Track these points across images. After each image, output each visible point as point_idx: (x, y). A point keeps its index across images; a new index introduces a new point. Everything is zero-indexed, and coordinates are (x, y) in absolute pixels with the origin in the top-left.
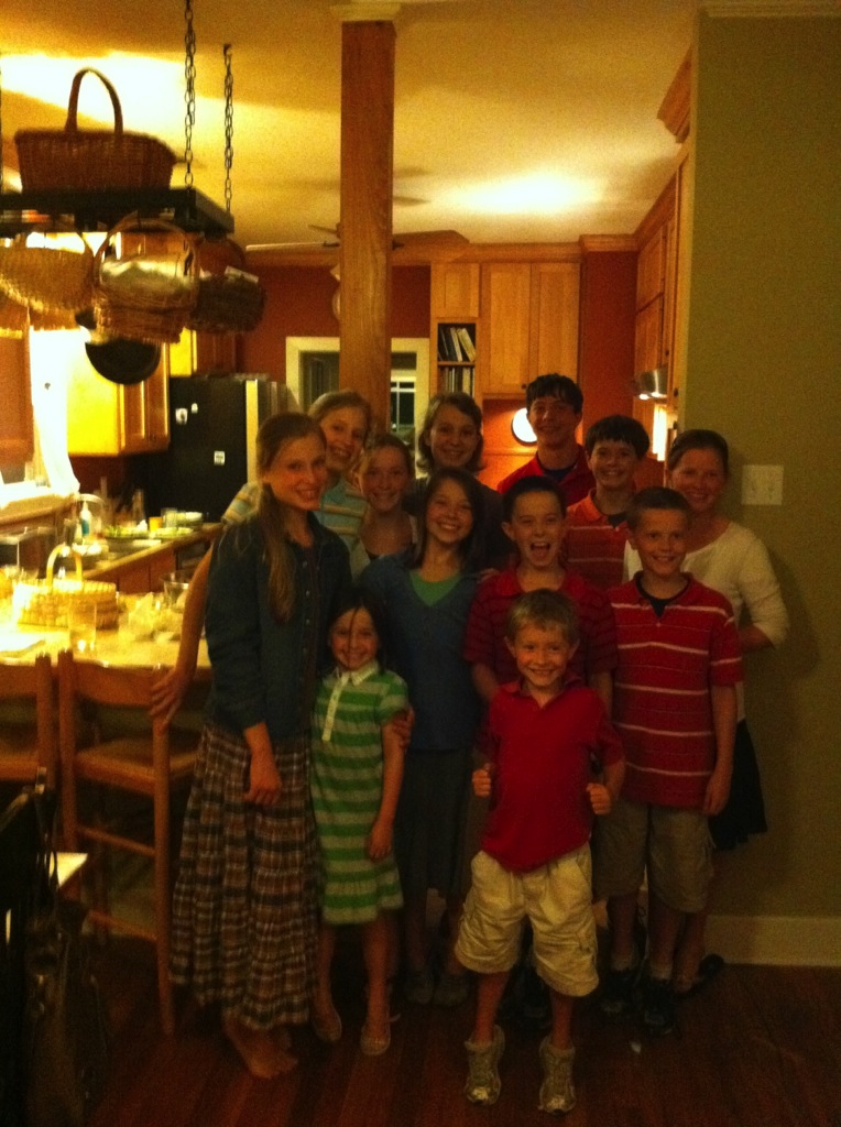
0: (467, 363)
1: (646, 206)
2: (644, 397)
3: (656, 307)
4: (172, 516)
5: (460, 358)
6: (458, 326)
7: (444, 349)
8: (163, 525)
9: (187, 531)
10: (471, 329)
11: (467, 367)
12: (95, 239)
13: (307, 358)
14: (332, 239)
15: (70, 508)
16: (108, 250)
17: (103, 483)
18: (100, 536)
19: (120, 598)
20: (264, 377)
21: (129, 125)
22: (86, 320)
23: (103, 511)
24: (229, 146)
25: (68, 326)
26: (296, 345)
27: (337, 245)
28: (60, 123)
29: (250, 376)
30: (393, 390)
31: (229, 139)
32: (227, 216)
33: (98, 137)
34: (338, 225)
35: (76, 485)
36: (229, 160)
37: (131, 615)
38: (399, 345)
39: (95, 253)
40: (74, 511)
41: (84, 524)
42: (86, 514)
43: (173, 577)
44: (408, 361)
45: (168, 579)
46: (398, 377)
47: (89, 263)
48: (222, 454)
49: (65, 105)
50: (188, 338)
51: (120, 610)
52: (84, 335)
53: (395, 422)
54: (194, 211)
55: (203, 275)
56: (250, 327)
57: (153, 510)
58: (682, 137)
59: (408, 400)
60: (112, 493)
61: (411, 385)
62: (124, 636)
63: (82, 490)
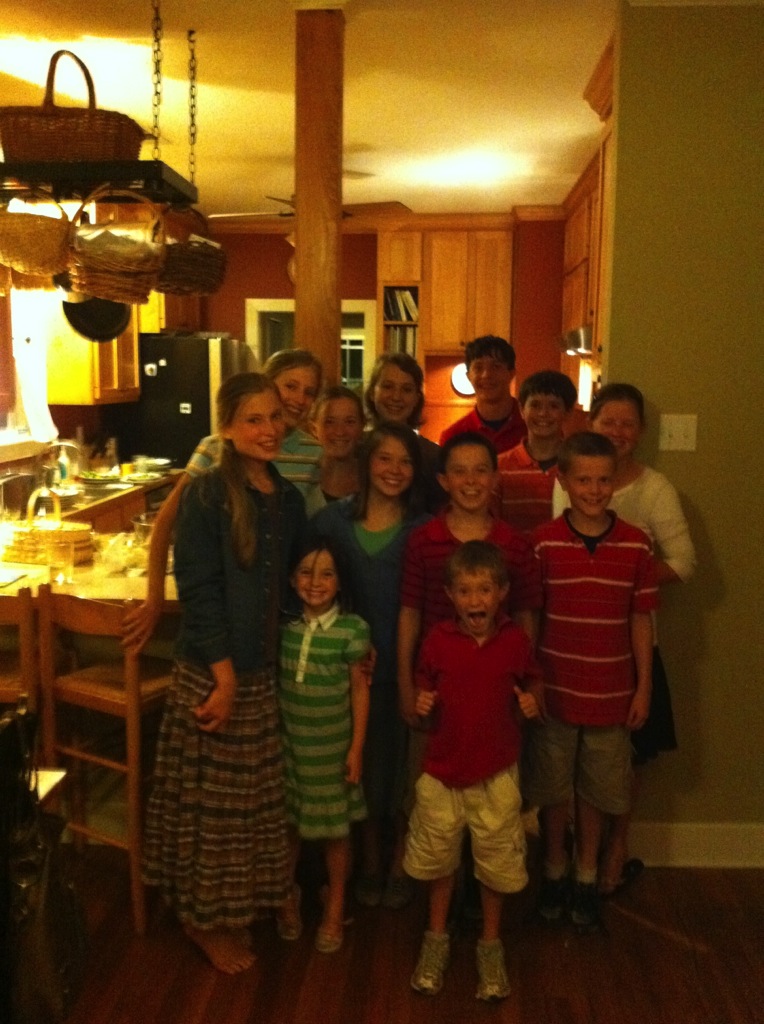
0: (409, 323)
1: (572, 179)
2: (570, 353)
3: (582, 269)
4: (142, 461)
5: (404, 317)
6: (403, 289)
7: (390, 310)
8: (134, 470)
9: (157, 475)
10: (414, 291)
11: (410, 326)
12: (71, 208)
13: (265, 318)
14: (287, 209)
15: (49, 454)
16: (83, 216)
17: (80, 431)
18: (77, 479)
19: (95, 536)
20: (226, 335)
21: (103, 104)
22: (62, 281)
23: (79, 457)
24: (193, 124)
25: (46, 286)
26: (255, 306)
27: (291, 215)
28: (38, 100)
29: (213, 334)
30: (344, 347)
31: (193, 116)
32: (191, 187)
33: (74, 113)
34: (293, 196)
35: (55, 432)
36: (193, 135)
37: (105, 553)
38: (349, 306)
39: (71, 219)
40: (52, 456)
41: (62, 468)
42: (64, 459)
43: (143, 517)
44: (356, 321)
45: (138, 520)
46: (348, 335)
47: (65, 228)
48: (188, 405)
49: (43, 84)
50: (156, 299)
51: (94, 547)
52: (61, 295)
53: (345, 376)
54: (162, 182)
55: (170, 241)
56: (213, 289)
57: (125, 456)
58: (605, 114)
59: (357, 356)
60: (88, 440)
61: (359, 343)
62: (99, 571)
63: (61, 437)
